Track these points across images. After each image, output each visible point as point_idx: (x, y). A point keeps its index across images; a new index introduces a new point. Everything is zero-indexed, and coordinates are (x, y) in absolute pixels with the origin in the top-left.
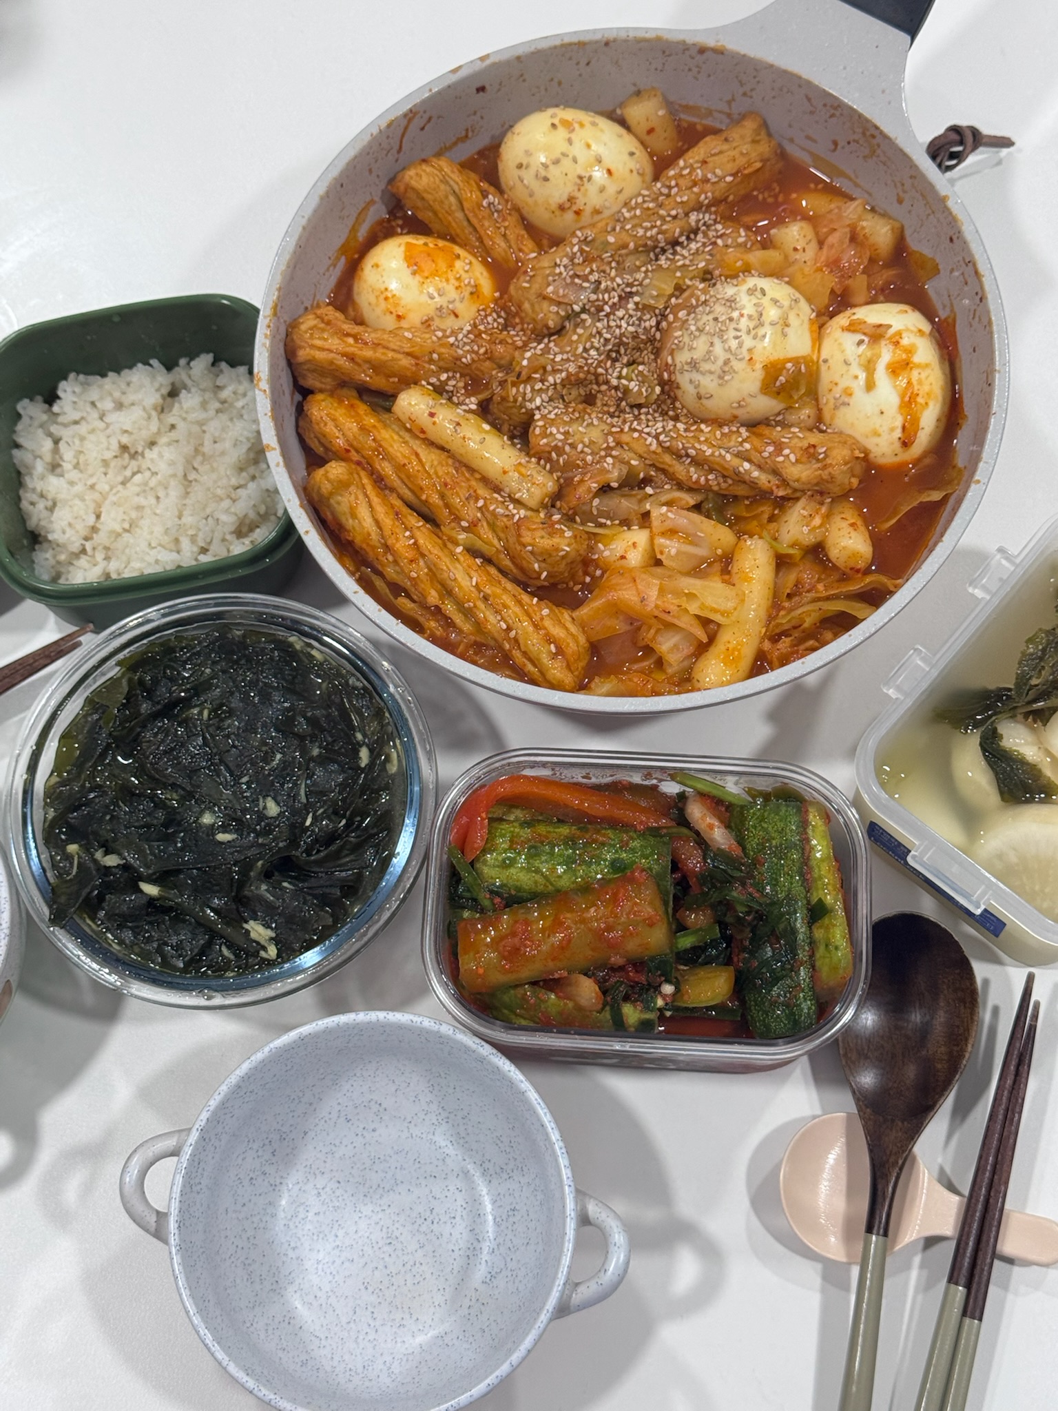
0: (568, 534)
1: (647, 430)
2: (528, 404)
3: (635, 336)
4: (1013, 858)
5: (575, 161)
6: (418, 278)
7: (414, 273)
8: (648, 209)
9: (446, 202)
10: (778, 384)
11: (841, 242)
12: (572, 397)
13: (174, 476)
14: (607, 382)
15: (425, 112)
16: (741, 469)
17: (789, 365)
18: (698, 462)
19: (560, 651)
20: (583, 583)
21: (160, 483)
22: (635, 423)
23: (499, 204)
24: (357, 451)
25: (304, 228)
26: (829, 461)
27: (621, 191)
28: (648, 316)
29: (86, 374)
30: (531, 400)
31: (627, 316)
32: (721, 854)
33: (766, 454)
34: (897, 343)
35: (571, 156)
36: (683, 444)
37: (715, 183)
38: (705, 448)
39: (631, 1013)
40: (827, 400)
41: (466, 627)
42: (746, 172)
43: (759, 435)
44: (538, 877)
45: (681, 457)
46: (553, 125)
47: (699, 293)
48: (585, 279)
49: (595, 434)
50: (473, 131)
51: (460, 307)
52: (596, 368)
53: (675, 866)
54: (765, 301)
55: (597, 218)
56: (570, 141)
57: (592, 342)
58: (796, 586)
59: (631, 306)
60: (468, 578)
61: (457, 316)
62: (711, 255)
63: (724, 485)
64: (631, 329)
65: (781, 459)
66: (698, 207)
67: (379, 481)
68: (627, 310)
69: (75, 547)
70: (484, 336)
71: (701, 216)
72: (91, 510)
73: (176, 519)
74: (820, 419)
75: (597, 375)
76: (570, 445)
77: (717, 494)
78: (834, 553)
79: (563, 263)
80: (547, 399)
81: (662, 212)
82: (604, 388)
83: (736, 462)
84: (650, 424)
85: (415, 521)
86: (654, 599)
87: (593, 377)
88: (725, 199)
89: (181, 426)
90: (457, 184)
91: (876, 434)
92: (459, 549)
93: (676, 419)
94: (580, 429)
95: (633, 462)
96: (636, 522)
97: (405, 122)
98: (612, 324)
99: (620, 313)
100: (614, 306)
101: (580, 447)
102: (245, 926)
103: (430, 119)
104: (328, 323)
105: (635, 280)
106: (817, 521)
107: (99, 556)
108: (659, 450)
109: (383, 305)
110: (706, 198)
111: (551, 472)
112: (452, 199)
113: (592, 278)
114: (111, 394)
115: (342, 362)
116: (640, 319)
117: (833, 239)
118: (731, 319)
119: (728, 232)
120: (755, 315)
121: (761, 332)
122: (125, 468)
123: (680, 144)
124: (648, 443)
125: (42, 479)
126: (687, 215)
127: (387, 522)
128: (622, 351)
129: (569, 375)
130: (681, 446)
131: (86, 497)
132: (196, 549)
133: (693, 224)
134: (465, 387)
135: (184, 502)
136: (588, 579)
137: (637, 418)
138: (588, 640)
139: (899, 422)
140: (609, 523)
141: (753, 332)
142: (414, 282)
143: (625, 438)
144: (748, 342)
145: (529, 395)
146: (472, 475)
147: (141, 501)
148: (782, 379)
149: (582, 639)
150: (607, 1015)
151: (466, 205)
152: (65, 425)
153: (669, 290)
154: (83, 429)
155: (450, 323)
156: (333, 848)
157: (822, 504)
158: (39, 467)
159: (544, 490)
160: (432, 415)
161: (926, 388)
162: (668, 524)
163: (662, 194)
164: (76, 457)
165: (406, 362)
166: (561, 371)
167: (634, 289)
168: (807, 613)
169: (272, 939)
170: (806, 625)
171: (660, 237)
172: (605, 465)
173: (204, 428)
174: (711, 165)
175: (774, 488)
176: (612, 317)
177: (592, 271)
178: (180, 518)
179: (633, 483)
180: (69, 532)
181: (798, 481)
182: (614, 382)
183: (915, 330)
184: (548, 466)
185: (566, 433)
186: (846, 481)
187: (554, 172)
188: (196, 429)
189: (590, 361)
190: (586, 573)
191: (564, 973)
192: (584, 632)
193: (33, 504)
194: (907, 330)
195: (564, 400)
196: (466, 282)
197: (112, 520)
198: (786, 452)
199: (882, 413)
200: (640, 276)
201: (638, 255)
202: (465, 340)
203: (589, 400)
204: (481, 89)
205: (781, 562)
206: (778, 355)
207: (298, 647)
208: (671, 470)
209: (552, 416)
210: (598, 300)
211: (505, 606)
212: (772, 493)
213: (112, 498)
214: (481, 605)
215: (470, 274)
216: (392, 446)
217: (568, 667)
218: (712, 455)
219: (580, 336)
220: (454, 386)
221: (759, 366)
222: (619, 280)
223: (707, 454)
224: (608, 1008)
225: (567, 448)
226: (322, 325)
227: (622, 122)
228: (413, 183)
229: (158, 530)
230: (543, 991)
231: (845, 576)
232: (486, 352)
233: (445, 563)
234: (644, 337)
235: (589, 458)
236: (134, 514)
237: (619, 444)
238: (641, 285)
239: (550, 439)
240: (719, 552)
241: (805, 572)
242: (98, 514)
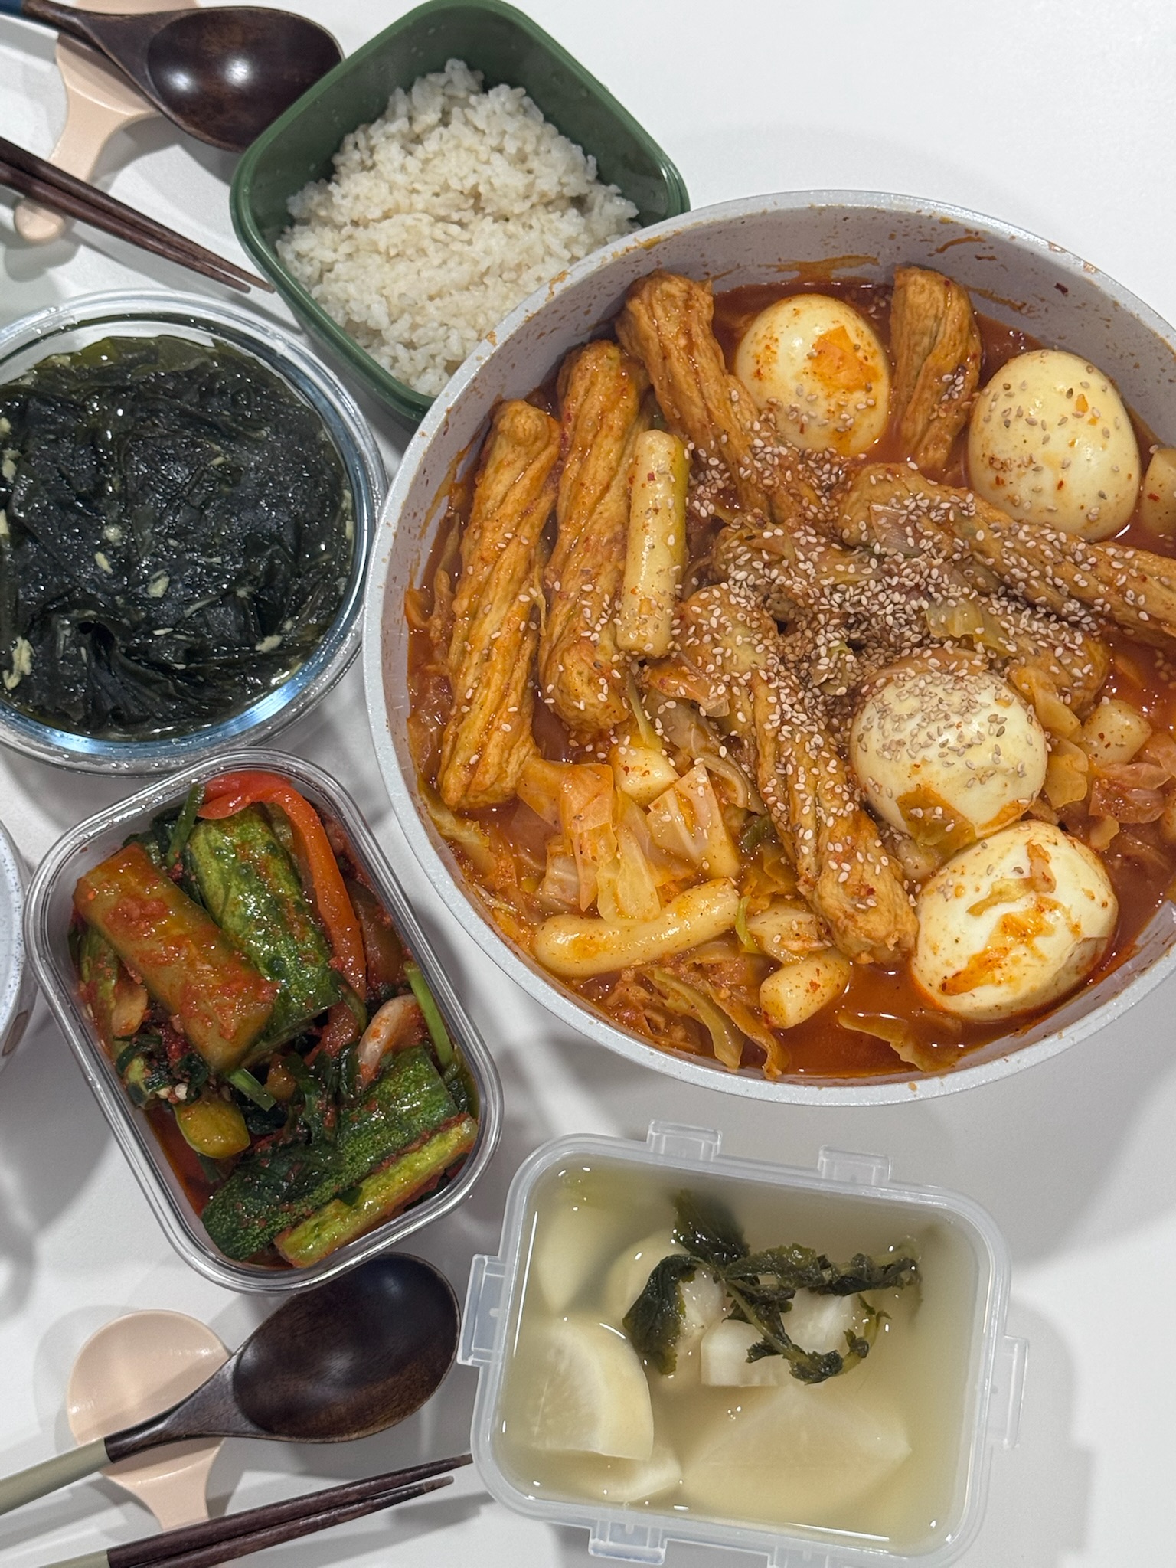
0: (602, 697)
1: (786, 707)
2: (732, 566)
3: (887, 630)
4: (562, 1367)
5: (1045, 441)
6: (809, 364)
7: (810, 357)
8: (1043, 552)
9: (917, 338)
10: (913, 811)
11: (1153, 779)
12: (779, 607)
13: (476, 263)
14: (816, 633)
15: (991, 248)
16: (801, 832)
17: (939, 810)
18: (786, 781)
19: (473, 769)
20: (582, 747)
21: (461, 254)
22: (787, 691)
23: (959, 392)
24: (575, 428)
25: (764, 213)
26: (860, 918)
27: (1050, 511)
28: (916, 628)
29: (536, 103)
30: (738, 568)
31: (900, 607)
32: (352, 1060)
33: (831, 847)
34: (1040, 910)
35: (1047, 432)
36: (791, 754)
37: (1129, 605)
38: (802, 779)
39: (137, 1071)
40: (948, 877)
41: (454, 657)
42: (1166, 629)
43: (856, 826)
44: (221, 892)
45: (780, 762)
46: (1071, 392)
47: (967, 665)
48: (918, 536)
49: (745, 658)
50: (1029, 311)
51: (813, 429)
52: (821, 611)
53: (323, 1020)
54: (991, 742)
55: (1008, 505)
56: (1063, 421)
57: (848, 589)
58: (712, 966)
59: (914, 603)
60: (496, 627)
61: (802, 431)
62: (1036, 650)
63: (781, 825)
64: (890, 620)
65: (834, 865)
66: (1086, 604)
67: (555, 471)
68: (907, 602)
69: (339, 219)
70: (789, 473)
71: (1082, 613)
72: (386, 208)
73: (425, 297)
74: (924, 881)
75: (815, 618)
76: (713, 638)
77: (773, 825)
78: (767, 985)
79: (919, 503)
80: (751, 584)
81: (1049, 570)
82: (809, 633)
83: (809, 821)
84: (797, 707)
85: (528, 534)
86: (585, 828)
87: (811, 615)
88: (1122, 627)
89: (534, 235)
90: (945, 333)
91: (935, 950)
92: (523, 598)
93: (831, 730)
94: (739, 638)
95: (740, 716)
96: (680, 759)
97: (964, 236)
98: (882, 597)
99: (897, 597)
100: (900, 585)
101: (716, 651)
102: (19, 640)
103: (992, 258)
104: (688, 306)
105: (947, 590)
106: (796, 946)
107: (345, 248)
108: (772, 734)
109: (760, 348)
110: (1102, 606)
111: (674, 638)
112: (926, 341)
113: (923, 543)
114: (524, 142)
115: (654, 347)
116: (908, 622)
117: (1144, 768)
118: (947, 717)
119: (1077, 652)
120: (967, 741)
121: (952, 758)
122: (459, 209)
124: (771, 717)
125: (388, 138)
126: (1070, 597)
127: (509, 508)
128: (863, 627)
129: (790, 589)
130: (787, 754)
131: (396, 193)
132: (406, 335)
133: (1064, 611)
134: (721, 491)
135: (453, 292)
136: (589, 748)
137: (794, 691)
138: (514, 789)
139: (961, 965)
140: (659, 732)
141: (945, 750)
142: (801, 363)
143: (761, 690)
144: (932, 753)
145: (741, 561)
146: (619, 560)
147: (431, 248)
148: (920, 813)
149: (509, 783)
150: (121, 1047)
151: (930, 360)
152: (467, 122)
153: (958, 633)
154: (470, 139)
155: (790, 431)
156: (151, 673)
157: (820, 939)
158: (399, 125)
159: (640, 644)
160: (651, 477)
161: (1015, 972)
162: (690, 793)
163: (1073, 555)
164: (436, 154)
165: (697, 412)
166: (791, 578)
167: (936, 595)
168: (682, 997)
169: (23, 672)
170: (665, 1002)
171: (1022, 584)
172: (713, 688)
173: (547, 259)
174: (1146, 586)
175: (803, 878)
176: (889, 591)
177: (931, 538)
178: (431, 298)
179: (720, 726)
180: (347, 203)
181: (821, 898)
182: (820, 640)
183: (1075, 920)
184: (677, 632)
185: (722, 627)
186: (856, 950)
187: (1019, 427)
188: (539, 250)
189: (823, 600)
190: (594, 741)
191: (138, 980)
192: (518, 780)
193: (356, 145)
194: (1067, 913)
195: (764, 601)
196: (844, 416)
197: (386, 234)
198: (846, 867)
199: (957, 941)
200: (955, 591)
201: (989, 574)
202: (768, 456)
203: (784, 627)
204: (1064, 290)
205: (729, 936)
206: (946, 793)
207: (344, 505)
208: (761, 760)
209: (733, 600)
210: (898, 564)
211: (488, 684)
212: (798, 878)
213: (409, 220)
214: (476, 658)
215: (858, 416)
216: (597, 459)
217: (467, 787)
218: (800, 792)
219: (846, 572)
220: (714, 479)
221: (917, 779)
222: (935, 572)
223: (797, 786)
224: (128, 1044)
225: (707, 638)
226: (680, 303)
227: (1145, 460)
228: (911, 289)
229: (401, 287)
230: (115, 970)
231: (758, 1013)
232: (770, 487)
233: (496, 593)
234: (892, 639)
235: (711, 667)
236: (410, 252)
237: (750, 686)
238: (946, 598)
239: (705, 613)
240: (706, 866)
241: (733, 966)
242: (386, 216)
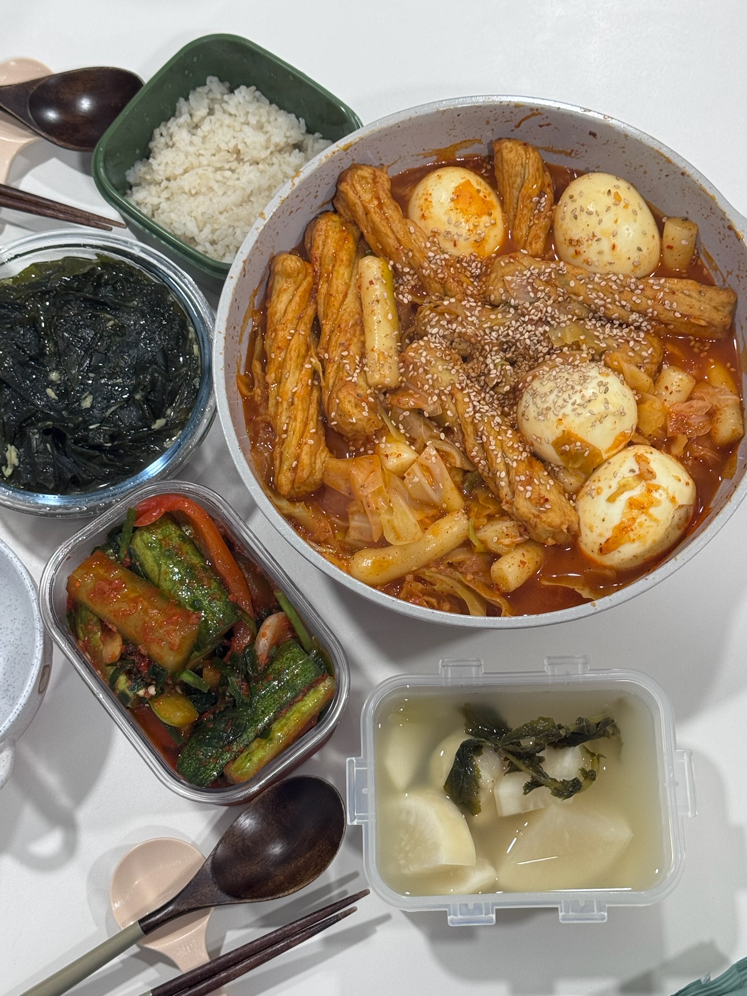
0: (365, 414)
1: (476, 403)
2: (429, 326)
3: (527, 348)
4: (412, 821)
5: (600, 222)
6: (452, 204)
7: (452, 200)
8: (611, 287)
9: (513, 179)
10: (563, 448)
11: (700, 409)
12: (460, 347)
13: (244, 189)
14: (486, 358)
15: (547, 117)
16: (498, 473)
17: (579, 444)
18: (483, 446)
19: (295, 470)
20: (358, 450)
21: (234, 187)
22: (474, 393)
23: (544, 207)
24: (320, 265)
25: (410, 119)
26: (543, 516)
27: (611, 263)
28: (545, 344)
29: (263, 94)
30: (432, 327)
31: (533, 333)
32: (253, 654)
33: (518, 479)
34: (649, 491)
35: (600, 217)
36: (483, 429)
37: (667, 309)
38: (493, 443)
39: (123, 682)
40: (591, 485)
41: (272, 409)
42: (692, 320)
43: (530, 465)
44: (156, 568)
45: (477, 436)
46: (609, 191)
47: (578, 358)
48: (535, 291)
49: (445, 378)
50: (576, 155)
51: (461, 242)
52: (486, 344)
53: (230, 634)
54: (602, 397)
55: (585, 266)
56: (608, 209)
57: (500, 329)
58: (459, 563)
59: (541, 329)
60: (294, 385)
61: (455, 245)
62: (618, 345)
63: (485, 474)
64: (528, 341)
65: (522, 489)
66: (643, 314)
67: (313, 291)
68: (536, 329)
69: (158, 178)
70: (452, 269)
71: (641, 320)
72: (185, 167)
73: (217, 213)
74: (577, 492)
75: (483, 349)
76: (425, 370)
77: (480, 475)
78: (495, 567)
79: (533, 271)
80: (441, 335)
81: (617, 297)
82: (481, 359)
83: (502, 467)
84: (482, 402)
85: (304, 329)
86: (369, 491)
87: (480, 348)
88: (667, 325)
89: (275, 167)
90: (529, 173)
91: (591, 529)
92: (308, 366)
93: (504, 414)
94: (440, 367)
95: (449, 412)
96: (418, 446)
97: (530, 113)
98: (521, 329)
99: (530, 327)
100: (531, 320)
101: (429, 376)
102: (9, 446)
103: (548, 125)
104: (375, 182)
105: (558, 318)
106: (507, 541)
107: (165, 194)
108: (470, 420)
109: (422, 201)
110: (652, 313)
111: (401, 374)
112: (519, 180)
113: (539, 294)
114: (260, 117)
115: (360, 210)
116: (539, 342)
117: (695, 403)
118: (573, 388)
119: (642, 342)
120: (587, 398)
121: (580, 410)
122: (229, 162)
123: (684, 271)
124: (468, 410)
125: (179, 127)
126: (632, 311)
127: (290, 316)
128: (513, 349)
129: (466, 333)
130: (481, 429)
131: (189, 158)
132: (210, 237)
133: (630, 320)
134: (413, 287)
135: (233, 208)
136: (362, 450)
137: (478, 393)
138: (322, 480)
139: (608, 534)
140: (402, 431)
141: (576, 406)
142: (448, 204)
143: (459, 396)
144: (568, 409)
145: (433, 323)
146: (360, 335)
147: (216, 186)
148: (567, 447)
149: (318, 476)
150: (111, 670)
151: (523, 190)
152: (224, 112)
153: (569, 341)
154: (227, 120)
155: (447, 246)
156: (91, 452)
157: (521, 535)
158: (184, 119)
159: (382, 380)
160: (371, 283)
161: (642, 532)
162: (428, 463)
163: (629, 286)
164: (209, 132)
165: (392, 242)
166: (465, 327)
167: (553, 322)
168: (444, 582)
169: (14, 465)
170: (436, 588)
171: (602, 308)
172: (430, 398)
173: (286, 180)
174: (675, 297)
175: (504, 501)
176: (525, 325)
177: (543, 291)
178: (221, 213)
179: (437, 421)
180: (162, 167)
181: (517, 509)
182: (489, 361)
183: (671, 495)
184: (402, 370)
185: (428, 362)
186: (544, 537)
187: (583, 218)
188: (280, 176)
189: (486, 337)
190: (364, 445)
191: (114, 629)
192: (323, 474)
193: (161, 135)
194: (666, 490)
195: (451, 344)
196: (478, 232)
197: (188, 182)
198: (529, 488)
199: (603, 520)
200: (563, 318)
201: (582, 307)
202: (438, 261)
203: (465, 359)
204: (593, 135)
205: (467, 544)
206: (580, 433)
207: (190, 336)
208: (466, 437)
209: (432, 346)
210: (527, 309)
211: (295, 419)
212: (501, 502)
213: (200, 171)
214: (285, 405)
215: (487, 230)
216: (337, 279)
217: (293, 482)
218: (493, 450)
219: (497, 318)
220: (408, 280)
221: (562, 428)
222: (549, 309)
223: (491, 448)
224: (115, 668)
225: (421, 370)
226: (370, 181)
227: (661, 227)
228: (505, 152)
229: (202, 209)
230: (99, 627)
231: (492, 586)
232: (442, 279)
233: (291, 365)
234: (531, 353)
235: (427, 387)
236: (204, 190)
237: (452, 395)
238: (559, 323)
239: (417, 356)
240: (444, 506)
241: (472, 561)
242: (186, 171)
